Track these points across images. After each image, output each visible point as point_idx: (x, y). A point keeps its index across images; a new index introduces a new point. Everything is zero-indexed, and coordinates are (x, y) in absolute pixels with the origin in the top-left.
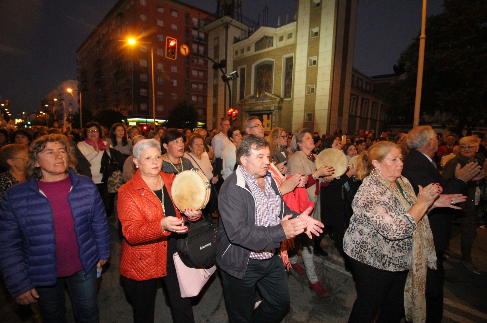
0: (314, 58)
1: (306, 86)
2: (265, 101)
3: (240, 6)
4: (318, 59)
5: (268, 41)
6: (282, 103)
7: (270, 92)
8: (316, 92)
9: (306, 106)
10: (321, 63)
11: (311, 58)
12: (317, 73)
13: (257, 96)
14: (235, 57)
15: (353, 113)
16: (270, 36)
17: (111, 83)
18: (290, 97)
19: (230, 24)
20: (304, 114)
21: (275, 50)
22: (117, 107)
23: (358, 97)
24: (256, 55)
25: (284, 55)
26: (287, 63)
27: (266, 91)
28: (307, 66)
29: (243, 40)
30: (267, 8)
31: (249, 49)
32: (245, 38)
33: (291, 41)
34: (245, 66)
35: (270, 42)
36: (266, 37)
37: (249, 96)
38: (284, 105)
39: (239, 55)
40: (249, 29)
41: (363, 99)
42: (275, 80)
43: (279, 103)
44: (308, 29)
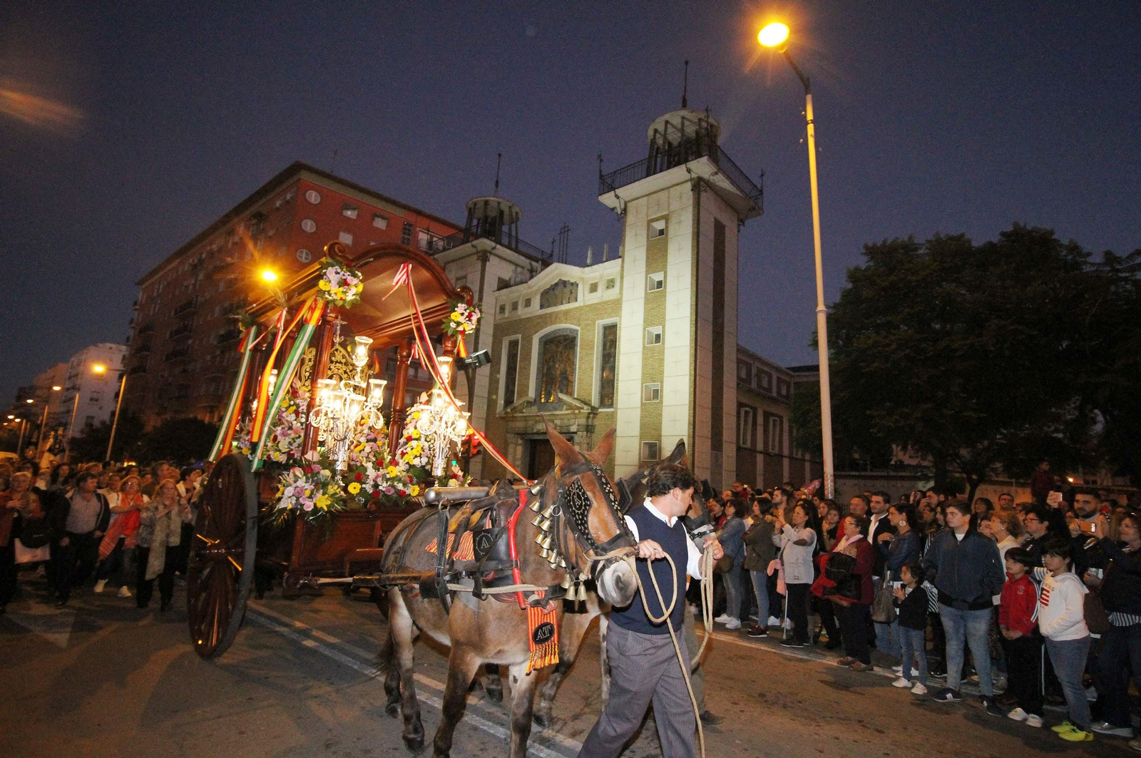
0: (656, 330)
1: (642, 384)
2: (557, 413)
3: (514, 220)
4: (664, 331)
5: (567, 290)
6: (594, 418)
7: (570, 394)
8: (662, 397)
9: (643, 426)
10: (669, 340)
11: (650, 329)
12: (663, 360)
13: (543, 401)
14: (498, 317)
15: (748, 445)
16: (572, 281)
17: (208, 358)
18: (611, 405)
19: (491, 253)
20: (640, 443)
21: (580, 308)
22: (212, 412)
23: (755, 410)
24: (540, 317)
25: (597, 319)
26: (605, 336)
27: (561, 392)
28: (644, 344)
29: (516, 284)
30: (566, 229)
31: (528, 303)
32: (522, 283)
33: (612, 294)
34: (519, 336)
35: (571, 293)
36: (564, 283)
37: (524, 399)
38: (597, 422)
39: (507, 315)
40: (531, 264)
41: (767, 415)
42: (580, 368)
43: (588, 418)
44: (644, 274)
